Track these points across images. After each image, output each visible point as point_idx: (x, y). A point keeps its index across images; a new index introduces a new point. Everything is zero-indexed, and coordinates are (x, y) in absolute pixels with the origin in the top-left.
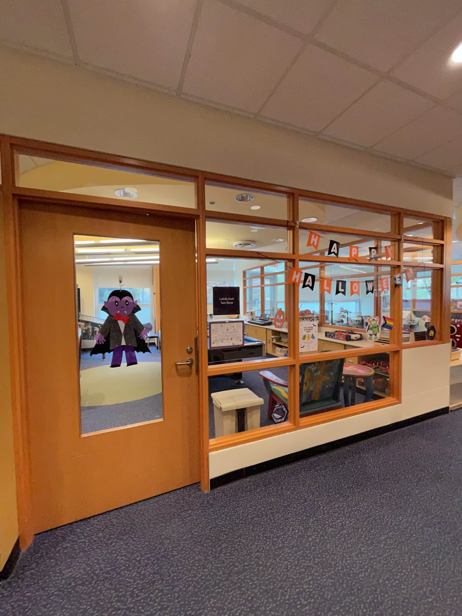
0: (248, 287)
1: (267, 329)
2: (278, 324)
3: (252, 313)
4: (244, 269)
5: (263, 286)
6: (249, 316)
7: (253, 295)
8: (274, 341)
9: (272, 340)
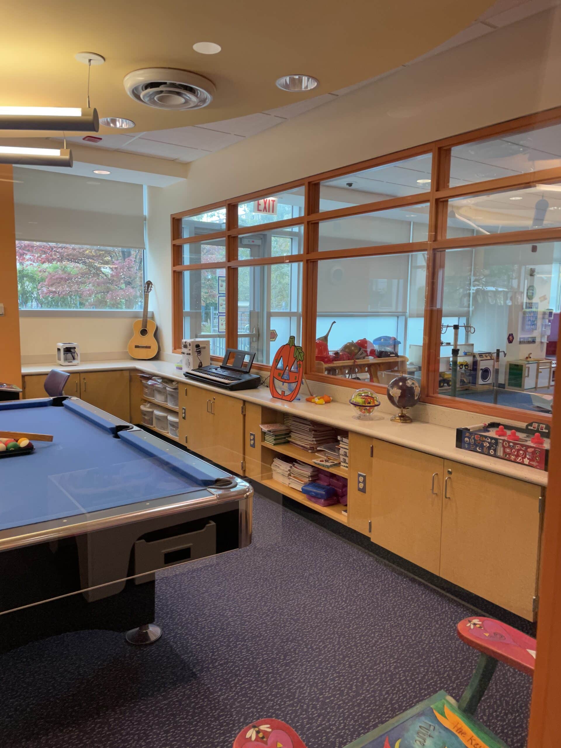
0: (188, 268)
1: (245, 402)
2: (281, 387)
3: (199, 348)
4: (176, 210)
5: (232, 264)
6: (191, 358)
7: (203, 293)
8: (270, 443)
9: (263, 439)
